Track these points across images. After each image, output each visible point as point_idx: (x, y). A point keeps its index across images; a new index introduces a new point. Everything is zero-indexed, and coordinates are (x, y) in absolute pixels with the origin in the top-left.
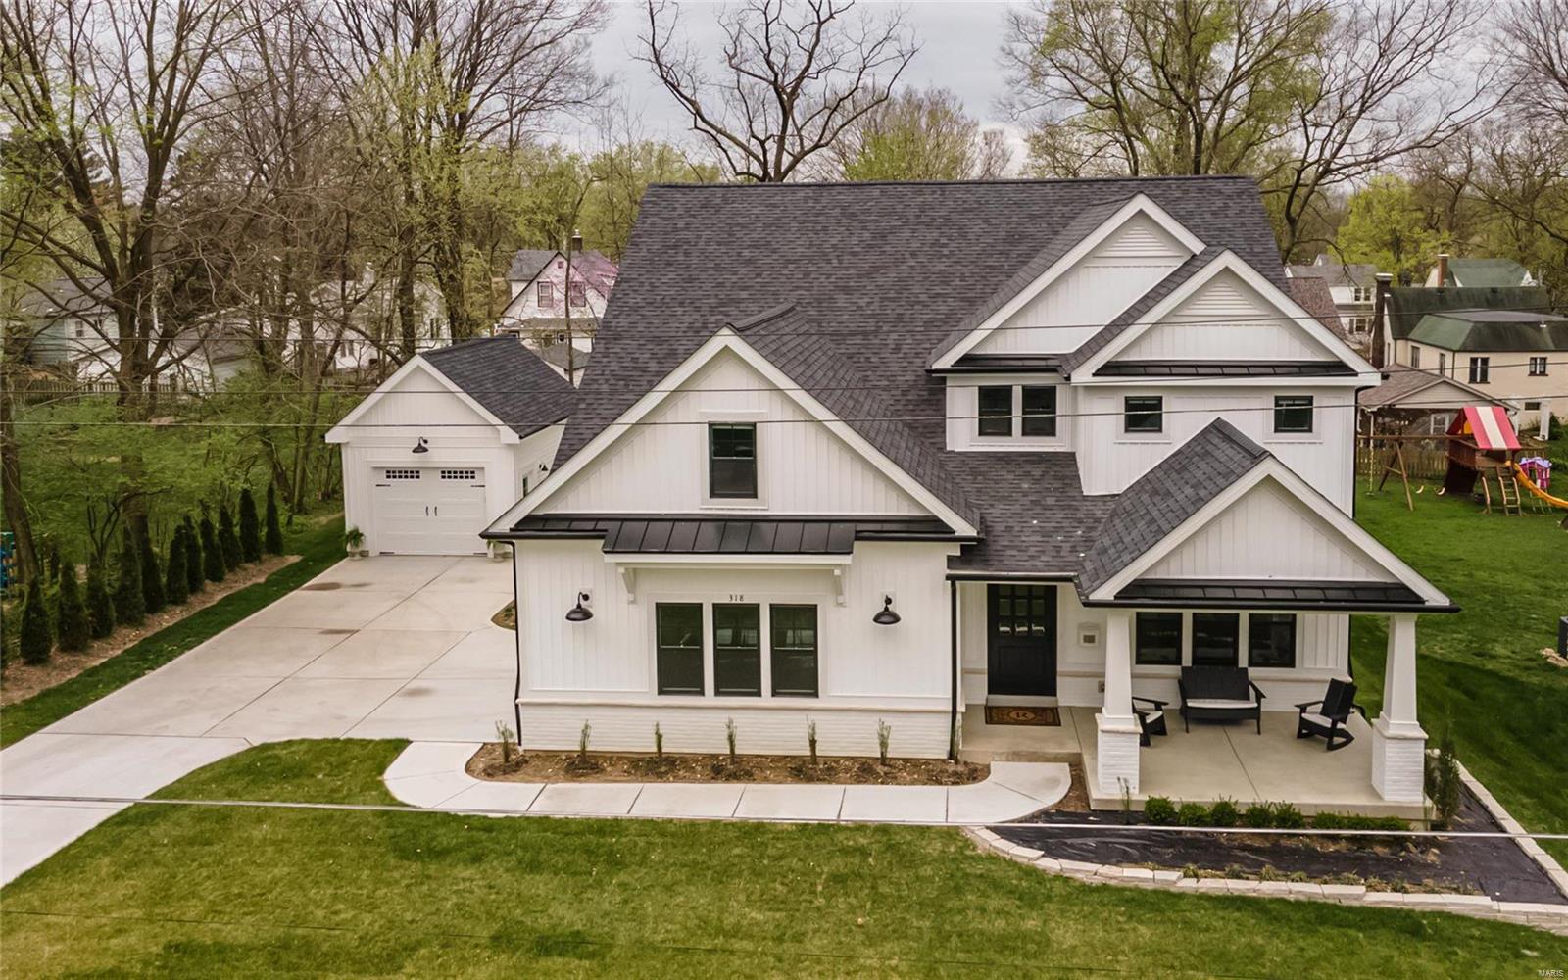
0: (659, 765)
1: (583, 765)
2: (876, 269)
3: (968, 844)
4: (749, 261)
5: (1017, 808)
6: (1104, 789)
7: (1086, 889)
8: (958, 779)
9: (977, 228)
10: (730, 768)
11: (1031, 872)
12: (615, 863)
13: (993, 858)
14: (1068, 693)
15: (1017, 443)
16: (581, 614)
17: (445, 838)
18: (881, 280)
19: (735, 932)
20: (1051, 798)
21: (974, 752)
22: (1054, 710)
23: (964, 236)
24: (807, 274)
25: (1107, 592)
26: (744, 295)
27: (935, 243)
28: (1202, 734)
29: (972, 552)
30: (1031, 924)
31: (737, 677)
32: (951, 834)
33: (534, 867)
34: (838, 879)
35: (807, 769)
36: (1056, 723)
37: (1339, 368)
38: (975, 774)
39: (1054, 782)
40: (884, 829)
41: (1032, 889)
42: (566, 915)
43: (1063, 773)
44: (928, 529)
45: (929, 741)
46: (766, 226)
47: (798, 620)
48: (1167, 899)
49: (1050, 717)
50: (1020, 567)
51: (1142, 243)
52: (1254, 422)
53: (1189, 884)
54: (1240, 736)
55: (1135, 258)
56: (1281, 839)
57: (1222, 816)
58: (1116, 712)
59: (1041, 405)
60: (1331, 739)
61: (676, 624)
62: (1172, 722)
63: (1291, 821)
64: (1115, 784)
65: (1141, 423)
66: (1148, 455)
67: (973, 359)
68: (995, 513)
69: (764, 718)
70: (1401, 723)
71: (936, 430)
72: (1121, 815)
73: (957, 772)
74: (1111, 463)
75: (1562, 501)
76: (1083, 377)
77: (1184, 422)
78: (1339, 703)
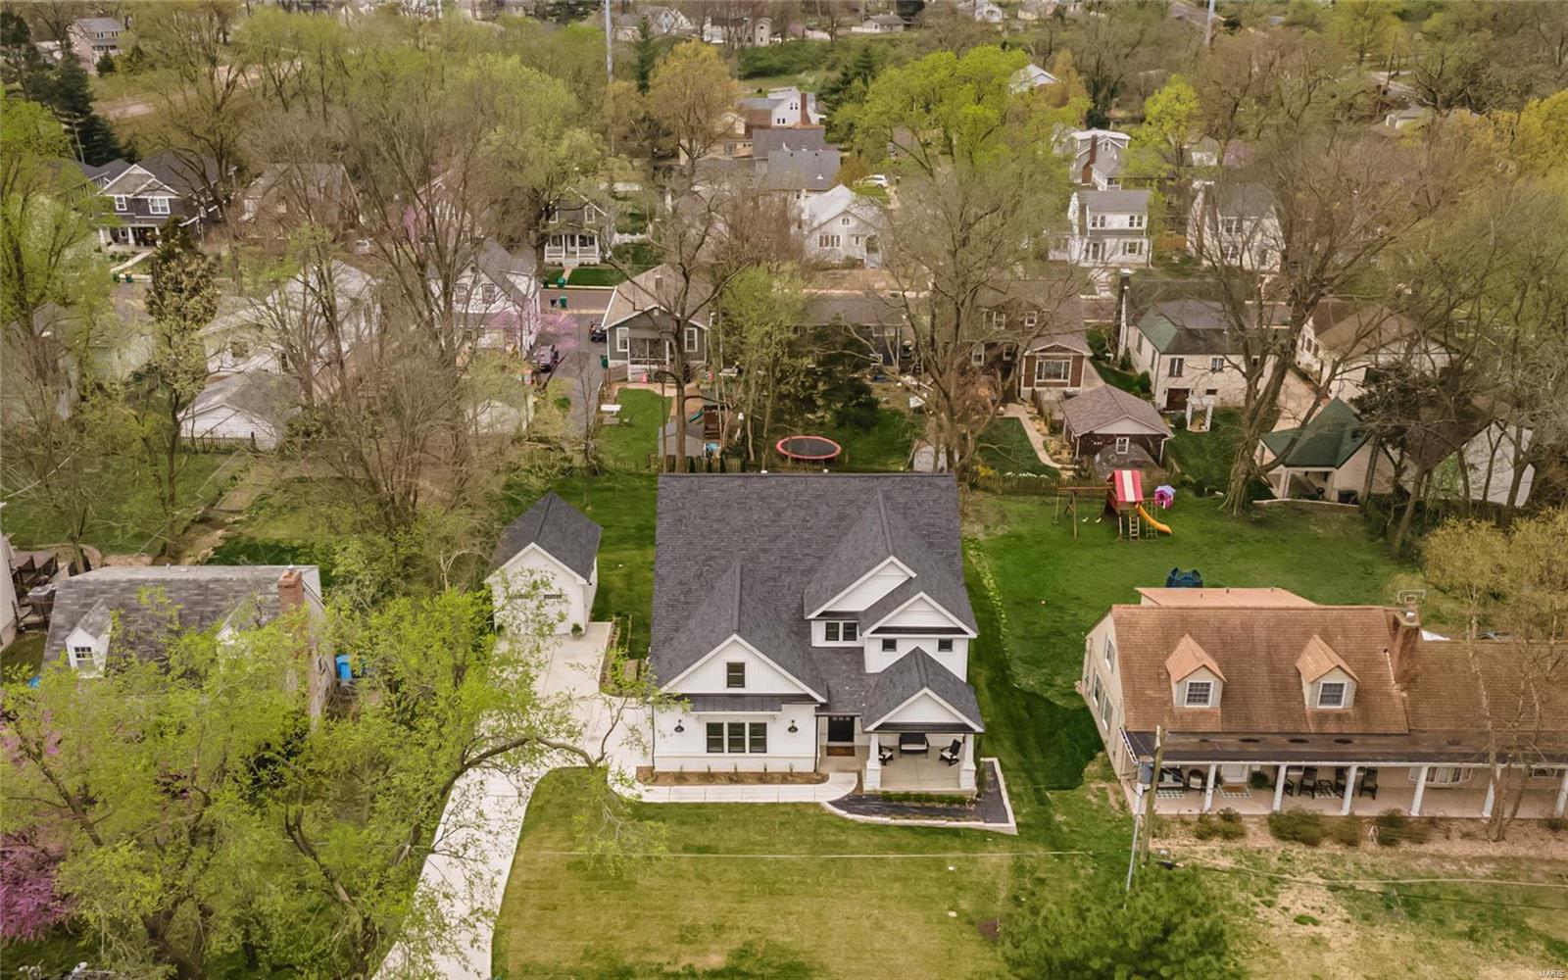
0: (708, 777)
1: (681, 778)
2: (778, 537)
3: (823, 809)
4: (717, 531)
5: (839, 795)
6: (868, 787)
7: (860, 825)
8: (818, 782)
9: (823, 509)
10: (735, 778)
11: (843, 819)
12: (709, 821)
13: (831, 814)
14: (858, 740)
15: (841, 643)
16: (680, 729)
17: (649, 812)
18: (780, 545)
19: (754, 844)
20: (851, 788)
21: (823, 770)
22: (853, 748)
23: (817, 514)
24: (745, 540)
25: (871, 728)
26: (717, 553)
27: (805, 520)
28: (907, 758)
29: (823, 707)
30: (843, 838)
31: (736, 744)
32: (817, 805)
33: (683, 823)
34: (781, 824)
35: (763, 778)
36: (853, 755)
37: (959, 631)
38: (823, 779)
39: (851, 782)
40: (794, 804)
41: (843, 825)
42: (701, 840)
43: (854, 777)
44: (806, 699)
45: (808, 767)
46: (722, 507)
47: (759, 730)
48: (886, 826)
49: (850, 752)
50: (842, 711)
52: (930, 647)
53: (892, 822)
54: (920, 758)
55: (888, 576)
56: (925, 804)
57: (907, 796)
58: (873, 763)
59: (850, 633)
60: (950, 762)
61: (714, 730)
62: (895, 754)
63: (929, 798)
64: (873, 783)
65: (889, 645)
66: (891, 658)
67: (824, 614)
68: (832, 683)
69: (748, 761)
70: (968, 764)
71: (808, 635)
72: (873, 797)
73: (817, 778)
74: (877, 660)
75: (1165, 528)
76: (867, 634)
77: (905, 646)
78: (955, 747)
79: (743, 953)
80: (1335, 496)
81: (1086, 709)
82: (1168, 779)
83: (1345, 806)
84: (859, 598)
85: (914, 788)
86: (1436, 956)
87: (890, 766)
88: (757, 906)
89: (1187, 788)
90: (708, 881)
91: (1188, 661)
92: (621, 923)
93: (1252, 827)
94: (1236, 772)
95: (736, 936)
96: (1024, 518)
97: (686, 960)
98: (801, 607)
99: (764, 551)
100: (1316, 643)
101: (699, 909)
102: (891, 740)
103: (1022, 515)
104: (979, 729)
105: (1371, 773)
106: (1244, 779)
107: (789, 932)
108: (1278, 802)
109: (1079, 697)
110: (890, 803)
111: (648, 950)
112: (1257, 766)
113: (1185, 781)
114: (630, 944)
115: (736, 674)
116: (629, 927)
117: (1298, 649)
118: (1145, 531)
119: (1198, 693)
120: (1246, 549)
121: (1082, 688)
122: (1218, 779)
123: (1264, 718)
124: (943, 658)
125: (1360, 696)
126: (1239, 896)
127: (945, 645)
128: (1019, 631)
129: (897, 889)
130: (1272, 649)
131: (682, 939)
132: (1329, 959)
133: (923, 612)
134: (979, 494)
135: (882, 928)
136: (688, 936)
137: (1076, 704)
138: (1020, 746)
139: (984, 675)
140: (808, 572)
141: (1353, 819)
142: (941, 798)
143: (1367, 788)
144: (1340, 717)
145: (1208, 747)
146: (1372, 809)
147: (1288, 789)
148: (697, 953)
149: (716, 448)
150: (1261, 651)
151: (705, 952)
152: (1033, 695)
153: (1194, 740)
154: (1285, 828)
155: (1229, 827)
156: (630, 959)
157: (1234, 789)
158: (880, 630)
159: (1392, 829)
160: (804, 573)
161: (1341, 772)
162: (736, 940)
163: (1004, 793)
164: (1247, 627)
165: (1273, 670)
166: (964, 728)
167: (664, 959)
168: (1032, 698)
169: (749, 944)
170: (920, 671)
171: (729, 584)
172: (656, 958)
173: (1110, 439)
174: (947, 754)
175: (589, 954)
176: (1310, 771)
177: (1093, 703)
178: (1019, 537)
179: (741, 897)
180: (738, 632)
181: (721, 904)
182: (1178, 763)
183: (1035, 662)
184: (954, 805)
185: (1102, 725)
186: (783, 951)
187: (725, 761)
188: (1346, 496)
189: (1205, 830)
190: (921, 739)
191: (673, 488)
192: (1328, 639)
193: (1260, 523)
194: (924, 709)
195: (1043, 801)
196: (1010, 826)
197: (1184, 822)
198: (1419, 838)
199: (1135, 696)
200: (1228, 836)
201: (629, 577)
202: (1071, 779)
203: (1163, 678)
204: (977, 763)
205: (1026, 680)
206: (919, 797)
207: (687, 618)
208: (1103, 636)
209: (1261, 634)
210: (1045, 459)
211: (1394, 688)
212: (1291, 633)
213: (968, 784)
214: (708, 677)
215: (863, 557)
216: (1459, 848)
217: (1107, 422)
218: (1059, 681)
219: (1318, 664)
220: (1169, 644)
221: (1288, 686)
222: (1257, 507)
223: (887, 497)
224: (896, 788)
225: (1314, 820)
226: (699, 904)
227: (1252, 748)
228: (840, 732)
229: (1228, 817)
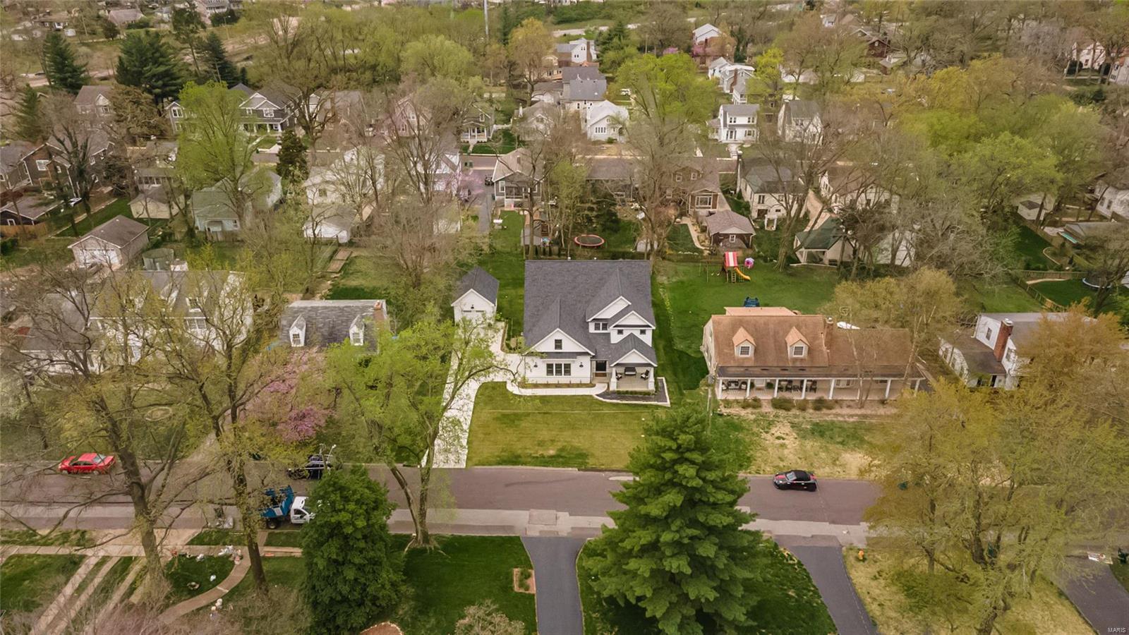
0: (547, 386)
1: (536, 386)
2: (575, 287)
3: (594, 397)
4: (550, 285)
5: (600, 392)
6: (611, 389)
7: (608, 403)
8: (592, 387)
9: (594, 275)
10: (558, 386)
11: (602, 401)
12: (548, 402)
13: (597, 399)
14: (608, 371)
15: (601, 331)
16: (536, 366)
18: (576, 291)
20: (604, 390)
21: (593, 382)
22: (606, 373)
23: (591, 277)
24: (561, 289)
25: (613, 365)
26: (550, 294)
27: (586, 280)
28: (627, 377)
29: (593, 357)
30: (601, 408)
31: (559, 372)
32: (591, 396)
34: (577, 404)
35: (569, 386)
37: (648, 326)
38: (594, 386)
39: (605, 387)
40: (582, 396)
41: (601, 404)
43: (606, 385)
44: (587, 354)
45: (587, 381)
46: (552, 274)
47: (568, 367)
48: (618, 404)
49: (605, 375)
50: (601, 359)
51: (621, 302)
52: (637, 332)
53: (622, 402)
54: (633, 377)
55: (620, 304)
56: (634, 395)
57: (627, 392)
58: (614, 379)
59: (605, 327)
60: (645, 379)
61: (549, 366)
62: (623, 376)
63: (636, 393)
64: (613, 387)
65: (620, 332)
66: (621, 337)
67: (594, 319)
68: (597, 348)
69: (563, 379)
70: (651, 379)
71: (588, 328)
72: (614, 392)
73: (591, 385)
74: (616, 338)
75: (748, 277)
76: (611, 327)
77: (627, 332)
78: (647, 373)
79: (562, 450)
80: (827, 262)
81: (704, 357)
82: (733, 385)
83: (802, 396)
84: (608, 313)
85: (630, 389)
86: (827, 450)
87: (621, 381)
88: (567, 434)
89: (740, 389)
90: (548, 424)
91: (741, 337)
92: (515, 439)
93: (764, 404)
94: (760, 382)
95: (559, 444)
96: (685, 274)
97: (540, 452)
98: (585, 316)
99: (570, 293)
100: (794, 330)
101: (545, 434)
102: (621, 370)
103: (684, 272)
104: (656, 365)
105: (814, 382)
106: (764, 385)
107: (580, 442)
108: (776, 394)
109: (701, 353)
110: (619, 395)
111: (526, 449)
112: (769, 380)
113: (739, 386)
114: (520, 447)
115: (558, 344)
116: (518, 441)
117: (787, 333)
118: (738, 279)
119: (745, 350)
120: (783, 287)
121: (702, 349)
122: (752, 385)
123: (771, 361)
124: (642, 337)
125: (810, 351)
126: (755, 430)
127: (643, 332)
128: (679, 325)
129: (622, 427)
130: (776, 333)
131: (539, 445)
132: (786, 452)
133: (634, 319)
134: (666, 262)
135: (615, 441)
136: (541, 444)
137: (700, 356)
138: (675, 374)
139: (661, 344)
140: (588, 302)
141: (805, 401)
142: (640, 393)
143: (813, 388)
144: (802, 360)
145: (747, 372)
146: (812, 397)
147: (780, 389)
148: (544, 450)
149: (547, 241)
150: (771, 333)
151: (548, 449)
152: (682, 352)
153: (742, 369)
154: (778, 404)
155: (756, 404)
156: (519, 452)
157: (759, 389)
158: (616, 326)
159: (820, 405)
160: (586, 302)
161: (802, 382)
162: (560, 445)
163: (666, 391)
164: (766, 324)
165: (776, 341)
166: (649, 365)
167: (532, 452)
168: (681, 353)
169: (565, 446)
170: (633, 343)
171: (555, 308)
172: (528, 451)
173: (727, 236)
174: (644, 376)
175: (503, 450)
176: (790, 382)
177: (706, 355)
178: (682, 282)
179: (561, 430)
180: (559, 327)
181: (553, 433)
182: (737, 379)
183: (684, 338)
184: (646, 395)
185: (708, 364)
186: (577, 449)
187: (554, 379)
188: (832, 262)
189: (745, 405)
190: (634, 370)
191: (531, 266)
192: (799, 328)
193: (791, 275)
194: (634, 357)
195: (682, 394)
196: (668, 403)
197: (737, 402)
198: (830, 408)
199: (719, 352)
200: (754, 407)
201: (510, 302)
202: (694, 386)
203: (731, 345)
204: (656, 379)
205: (680, 346)
206: (632, 393)
207: (538, 321)
208: (709, 328)
209: (771, 326)
210: (698, 245)
211: (824, 348)
212: (785, 325)
213: (651, 387)
214: (547, 345)
215: (611, 297)
216: (846, 411)
217: (725, 228)
218: (693, 346)
219: (794, 338)
220: (734, 332)
221: (782, 347)
222: (792, 267)
223: (621, 269)
224: (622, 389)
225: (790, 401)
226: (545, 433)
227: (765, 372)
228: (601, 367)
229: (755, 400)
